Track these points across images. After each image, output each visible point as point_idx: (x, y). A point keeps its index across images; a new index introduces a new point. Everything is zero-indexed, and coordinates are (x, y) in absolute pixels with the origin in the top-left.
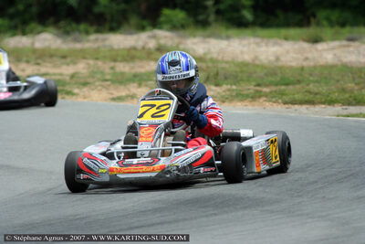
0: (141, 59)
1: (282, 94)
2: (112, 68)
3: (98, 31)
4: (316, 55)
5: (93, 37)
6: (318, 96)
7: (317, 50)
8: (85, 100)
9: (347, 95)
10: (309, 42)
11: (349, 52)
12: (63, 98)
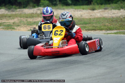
0: (36, 17)
1: (85, 27)
2: (26, 20)
3: (19, 8)
4: (94, 14)
5: (18, 10)
6: (97, 28)
7: (94, 12)
8: (19, 31)
9: (106, 27)
10: (91, 10)
11: (105, 13)
12: (11, 30)
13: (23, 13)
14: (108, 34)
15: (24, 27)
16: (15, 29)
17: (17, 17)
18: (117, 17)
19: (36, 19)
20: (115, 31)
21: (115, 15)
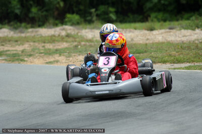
0: (58, 41)
2: (44, 47)
3: (32, 27)
4: (152, 37)
5: (30, 30)
6: (157, 59)
7: (153, 34)
8: (32, 64)
9: (172, 58)
10: (148, 30)
11: (170, 35)
12: (19, 63)
13: (38, 35)
14: (175, 69)
15: (39, 58)
16: (25, 61)
17: (28, 41)
18: (190, 42)
19: (59, 46)
20: (188, 65)
21: (187, 38)
